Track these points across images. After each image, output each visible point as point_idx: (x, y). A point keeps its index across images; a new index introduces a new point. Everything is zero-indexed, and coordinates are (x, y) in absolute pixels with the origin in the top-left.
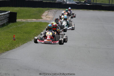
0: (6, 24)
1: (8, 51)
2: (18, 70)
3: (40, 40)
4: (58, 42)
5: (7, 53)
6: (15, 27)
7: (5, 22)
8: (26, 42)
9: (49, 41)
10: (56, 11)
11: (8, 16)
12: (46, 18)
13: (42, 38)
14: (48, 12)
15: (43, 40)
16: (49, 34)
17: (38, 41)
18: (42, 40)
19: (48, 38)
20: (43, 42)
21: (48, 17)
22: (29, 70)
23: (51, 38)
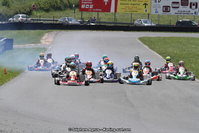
3: (62, 81)
4: (84, 83)
9: (73, 82)
10: (57, 33)
12: (46, 42)
13: (65, 79)
15: (67, 81)
16: (73, 74)
17: (61, 82)
18: (65, 81)
19: (72, 79)
20: (67, 84)
21: (48, 40)
23: (75, 79)
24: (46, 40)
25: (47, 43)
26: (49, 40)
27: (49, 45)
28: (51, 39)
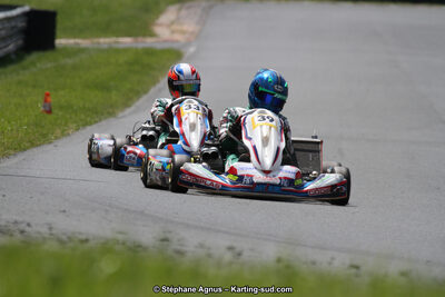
0: (13, 57)
1: (25, 150)
2: (64, 211)
5: (21, 156)
6: (49, 65)
7: (11, 47)
8: (96, 122)
10: (211, 7)
11: (21, 24)
12: (173, 32)
14: (180, 10)
21: (179, 28)
22: (107, 211)
24: (174, 27)
25: (177, 37)
26: (185, 27)
27: (188, 43)
28: (190, 26)
